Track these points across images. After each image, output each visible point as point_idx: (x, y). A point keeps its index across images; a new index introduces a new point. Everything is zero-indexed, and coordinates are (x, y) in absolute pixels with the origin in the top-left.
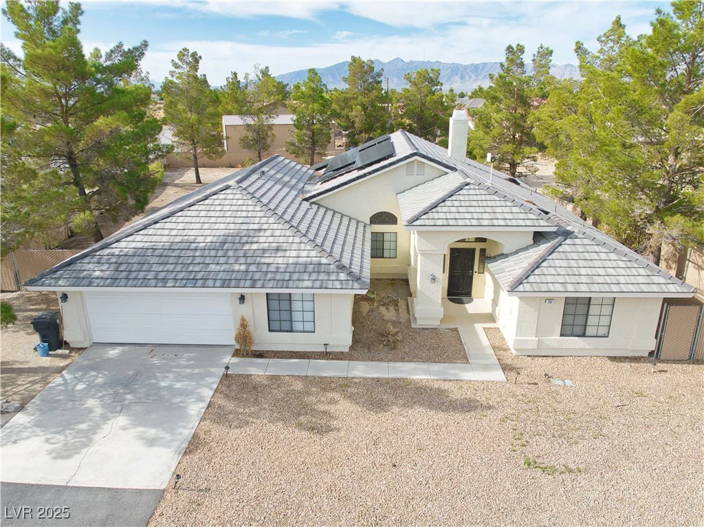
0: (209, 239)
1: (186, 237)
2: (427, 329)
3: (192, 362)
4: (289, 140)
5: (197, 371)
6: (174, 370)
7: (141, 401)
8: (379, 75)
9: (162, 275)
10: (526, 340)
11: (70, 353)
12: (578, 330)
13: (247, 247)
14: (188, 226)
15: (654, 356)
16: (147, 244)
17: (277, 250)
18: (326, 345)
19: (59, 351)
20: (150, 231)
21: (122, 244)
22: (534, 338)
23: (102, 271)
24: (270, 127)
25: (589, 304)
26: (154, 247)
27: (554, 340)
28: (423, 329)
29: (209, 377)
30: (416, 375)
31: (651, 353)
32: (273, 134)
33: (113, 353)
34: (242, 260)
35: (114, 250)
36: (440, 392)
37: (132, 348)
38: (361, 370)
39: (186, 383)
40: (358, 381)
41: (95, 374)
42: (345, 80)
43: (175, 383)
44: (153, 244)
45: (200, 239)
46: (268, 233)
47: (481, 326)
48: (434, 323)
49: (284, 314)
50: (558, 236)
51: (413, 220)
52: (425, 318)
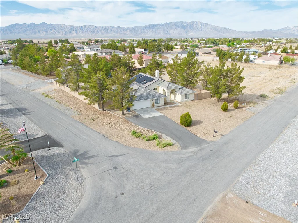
0: (145, 94)
1: (142, 94)
12: (186, 98)
14: (140, 92)
15: (193, 100)
18: (161, 105)
22: (183, 100)
25: (188, 95)
27: (185, 100)
30: (174, 105)
34: (151, 95)
36: (177, 106)
40: (169, 107)
47: (174, 101)
48: (169, 101)
49: (157, 102)
50: (182, 88)
51: (167, 88)
52: (168, 101)
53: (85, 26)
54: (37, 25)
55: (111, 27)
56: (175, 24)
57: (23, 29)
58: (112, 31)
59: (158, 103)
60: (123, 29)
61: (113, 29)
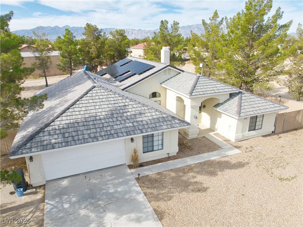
0: (104, 113)
1: (91, 114)
2: (194, 139)
3: (113, 177)
4: (57, 63)
5: (121, 180)
6: (109, 183)
7: (109, 203)
8: (100, 32)
9: (92, 135)
10: (238, 136)
11: (36, 190)
12: (253, 128)
13: (125, 115)
14: (87, 108)
15: (273, 133)
16: (72, 121)
17: (140, 114)
18: (168, 154)
19: (29, 191)
20: (68, 113)
21: (57, 123)
22: (241, 134)
23: (55, 139)
24: (49, 57)
25: (257, 118)
26: (77, 122)
27: (247, 133)
28: (193, 139)
29: (130, 181)
30: (212, 158)
31: (273, 132)
32: (51, 61)
33: (65, 183)
34: (128, 121)
35: (54, 127)
36: (227, 162)
37: (73, 178)
38: (190, 161)
39: (122, 187)
40: (193, 166)
41: (66, 197)
42: (84, 34)
43: (117, 189)
44: (75, 120)
45: (99, 114)
46: (130, 107)
47: (212, 134)
48: (195, 136)
49: (150, 144)
50: (238, 94)
51: (191, 93)
52: (192, 134)
53: (107, 29)
54: (60, 28)
55: (132, 29)
56: (197, 27)
57: (47, 32)
58: (132, 33)
59: (155, 148)
60: (144, 32)
61: (134, 31)
